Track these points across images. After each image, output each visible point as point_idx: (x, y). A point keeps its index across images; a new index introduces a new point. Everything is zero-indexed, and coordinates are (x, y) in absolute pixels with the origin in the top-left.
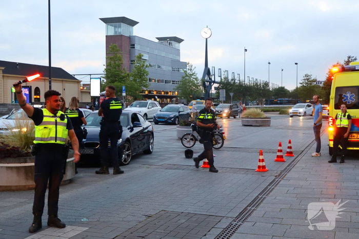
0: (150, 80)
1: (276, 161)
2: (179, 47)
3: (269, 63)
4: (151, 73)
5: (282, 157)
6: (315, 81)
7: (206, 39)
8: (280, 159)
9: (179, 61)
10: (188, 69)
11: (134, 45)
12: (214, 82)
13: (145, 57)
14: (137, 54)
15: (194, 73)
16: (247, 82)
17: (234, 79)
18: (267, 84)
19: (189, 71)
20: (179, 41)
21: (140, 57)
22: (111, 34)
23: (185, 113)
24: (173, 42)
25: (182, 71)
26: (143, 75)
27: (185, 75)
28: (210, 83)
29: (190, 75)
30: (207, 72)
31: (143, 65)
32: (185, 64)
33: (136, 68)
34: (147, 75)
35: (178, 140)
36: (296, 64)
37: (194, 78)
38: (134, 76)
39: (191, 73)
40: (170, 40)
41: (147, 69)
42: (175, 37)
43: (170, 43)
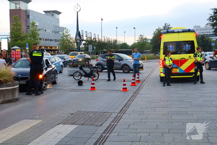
0: (40, 39)
1: (131, 85)
2: (59, 17)
3: (117, 28)
4: (41, 34)
5: (134, 83)
6: (146, 39)
7: (77, 12)
8: (133, 84)
9: (59, 26)
10: (65, 32)
11: (29, 16)
12: (83, 40)
13: (37, 24)
14: (31, 22)
15: (69, 35)
16: (103, 40)
17: (95, 38)
18: (116, 41)
19: (66, 33)
20: (59, 13)
21: (33, 24)
22: (13, 9)
23: (68, 60)
24: (55, 14)
25: (61, 33)
26: (36, 36)
27: (63, 36)
28: (80, 41)
29: (67, 36)
30: (78, 34)
31: (36, 30)
32: (63, 29)
33: (31, 31)
34: (38, 36)
35: (68, 76)
36: (134, 28)
37: (69, 38)
38: (30, 36)
39: (67, 35)
40: (52, 13)
41: (38, 32)
42: (56, 11)
43: (52, 15)
